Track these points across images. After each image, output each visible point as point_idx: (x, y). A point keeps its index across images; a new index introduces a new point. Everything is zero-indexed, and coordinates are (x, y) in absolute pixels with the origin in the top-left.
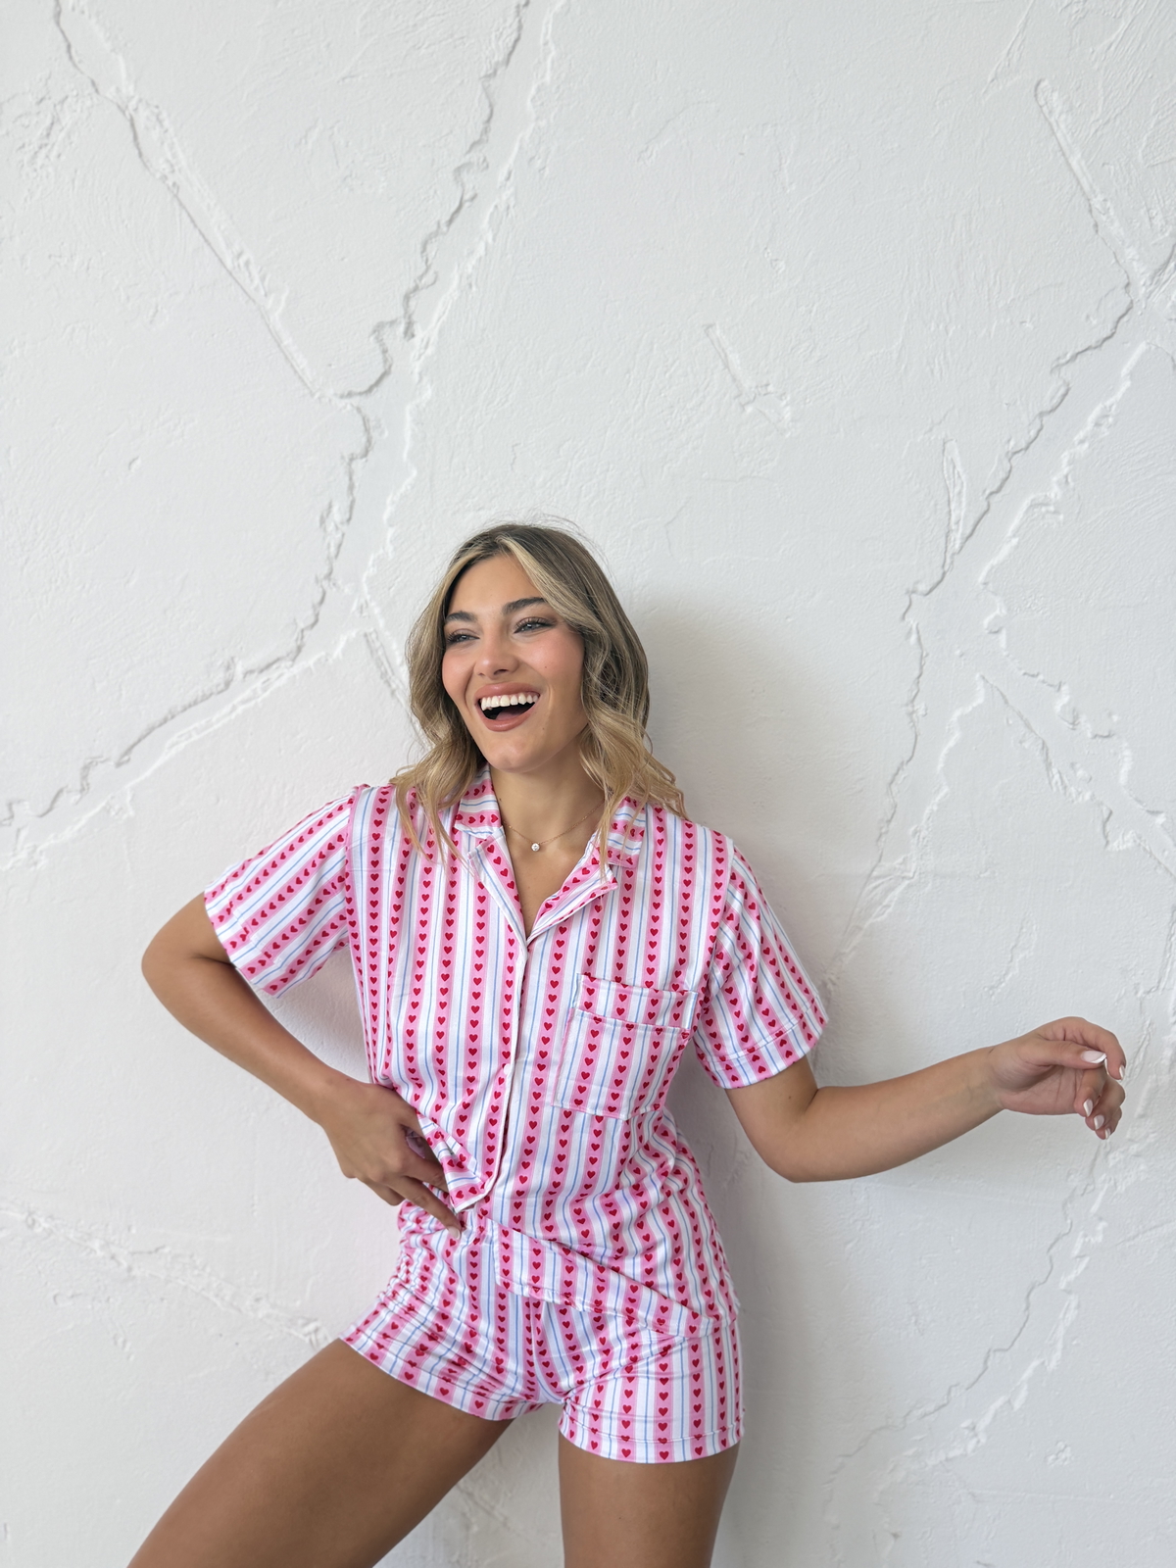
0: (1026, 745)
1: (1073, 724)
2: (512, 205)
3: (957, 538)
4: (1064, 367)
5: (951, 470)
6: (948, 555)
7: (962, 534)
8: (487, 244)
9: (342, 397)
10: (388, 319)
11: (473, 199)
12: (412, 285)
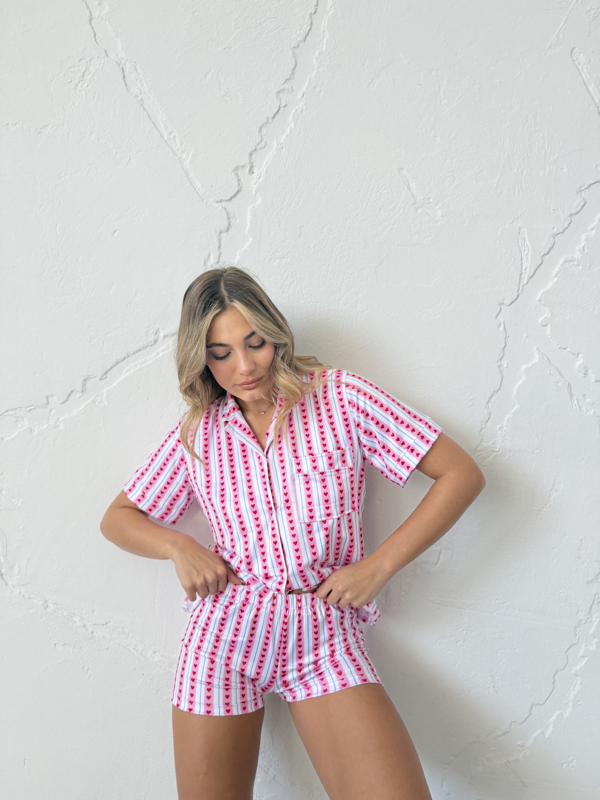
0: (560, 384)
1: (585, 374)
2: (304, 109)
3: (525, 277)
4: (584, 191)
5: (523, 242)
6: (521, 286)
7: (528, 275)
8: (291, 128)
9: (217, 202)
10: (241, 164)
11: (285, 106)
12: (254, 148)
